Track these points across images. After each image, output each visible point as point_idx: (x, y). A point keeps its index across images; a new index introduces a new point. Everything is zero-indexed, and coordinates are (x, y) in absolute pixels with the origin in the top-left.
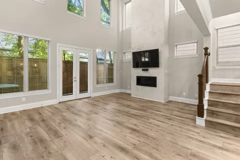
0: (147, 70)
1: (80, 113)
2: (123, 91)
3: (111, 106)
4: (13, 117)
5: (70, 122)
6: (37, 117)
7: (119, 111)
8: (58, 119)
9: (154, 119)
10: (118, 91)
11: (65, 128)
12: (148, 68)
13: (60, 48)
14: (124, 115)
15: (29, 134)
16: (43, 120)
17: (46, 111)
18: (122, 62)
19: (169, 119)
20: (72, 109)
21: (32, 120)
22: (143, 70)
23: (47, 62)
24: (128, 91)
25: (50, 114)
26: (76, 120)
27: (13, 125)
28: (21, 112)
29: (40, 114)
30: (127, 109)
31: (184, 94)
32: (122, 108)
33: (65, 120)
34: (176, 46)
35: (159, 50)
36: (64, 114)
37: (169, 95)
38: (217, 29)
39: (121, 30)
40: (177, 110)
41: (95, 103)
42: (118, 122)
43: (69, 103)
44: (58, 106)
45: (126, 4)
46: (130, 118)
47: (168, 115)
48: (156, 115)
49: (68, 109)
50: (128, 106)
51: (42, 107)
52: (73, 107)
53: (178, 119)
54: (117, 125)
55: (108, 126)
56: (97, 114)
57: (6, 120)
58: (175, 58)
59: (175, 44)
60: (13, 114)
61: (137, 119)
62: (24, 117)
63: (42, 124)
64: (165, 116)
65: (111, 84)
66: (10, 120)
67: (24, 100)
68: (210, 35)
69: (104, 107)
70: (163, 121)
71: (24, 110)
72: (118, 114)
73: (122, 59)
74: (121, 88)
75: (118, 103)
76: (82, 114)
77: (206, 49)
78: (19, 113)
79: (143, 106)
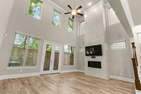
0: (95, 57)
1: (52, 82)
2: (79, 71)
3: (72, 79)
4: (12, 81)
5: (46, 87)
6: (26, 82)
7: (78, 83)
8: (39, 84)
9: (102, 89)
10: (76, 71)
11: (42, 90)
12: (95, 56)
13: (46, 43)
14: (82, 85)
15: (20, 92)
16: (30, 84)
17: (32, 79)
18: (79, 53)
19: (114, 91)
20: (48, 80)
21: (23, 83)
22: (92, 57)
23: (37, 51)
24: (82, 71)
25: (34, 81)
26: (50, 86)
27: (11, 86)
28: (18, 79)
29: (29, 80)
30: (83, 82)
31: (121, 74)
32: (79, 81)
33: (43, 85)
34: (112, 43)
35: (102, 46)
36: (43, 82)
37: (110, 74)
38: (137, 33)
39: (78, 35)
40: (118, 85)
41: (63, 77)
42: (77, 89)
43: (46, 75)
44: (39, 77)
45: (81, 23)
46: (85, 87)
47: (112, 88)
48: (104, 87)
49: (45, 79)
50: (84, 80)
51: (30, 77)
52: (48, 78)
53: (121, 91)
54: (77, 91)
55: (71, 91)
56: (63, 83)
57: (9, 82)
58: (112, 50)
59: (111, 42)
60: (13, 79)
61: (91, 89)
62: (19, 82)
63: (28, 86)
64: (110, 88)
65: (72, 66)
66: (11, 83)
67: (21, 71)
68: (133, 36)
69: (68, 79)
70: (110, 91)
71: (20, 78)
72: (77, 84)
73: (79, 51)
74: (78, 69)
75: (76, 77)
76: (54, 82)
77: (133, 44)
78: (17, 79)
79: (94, 81)
